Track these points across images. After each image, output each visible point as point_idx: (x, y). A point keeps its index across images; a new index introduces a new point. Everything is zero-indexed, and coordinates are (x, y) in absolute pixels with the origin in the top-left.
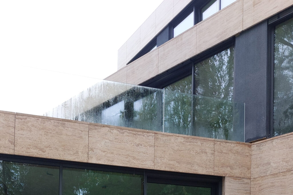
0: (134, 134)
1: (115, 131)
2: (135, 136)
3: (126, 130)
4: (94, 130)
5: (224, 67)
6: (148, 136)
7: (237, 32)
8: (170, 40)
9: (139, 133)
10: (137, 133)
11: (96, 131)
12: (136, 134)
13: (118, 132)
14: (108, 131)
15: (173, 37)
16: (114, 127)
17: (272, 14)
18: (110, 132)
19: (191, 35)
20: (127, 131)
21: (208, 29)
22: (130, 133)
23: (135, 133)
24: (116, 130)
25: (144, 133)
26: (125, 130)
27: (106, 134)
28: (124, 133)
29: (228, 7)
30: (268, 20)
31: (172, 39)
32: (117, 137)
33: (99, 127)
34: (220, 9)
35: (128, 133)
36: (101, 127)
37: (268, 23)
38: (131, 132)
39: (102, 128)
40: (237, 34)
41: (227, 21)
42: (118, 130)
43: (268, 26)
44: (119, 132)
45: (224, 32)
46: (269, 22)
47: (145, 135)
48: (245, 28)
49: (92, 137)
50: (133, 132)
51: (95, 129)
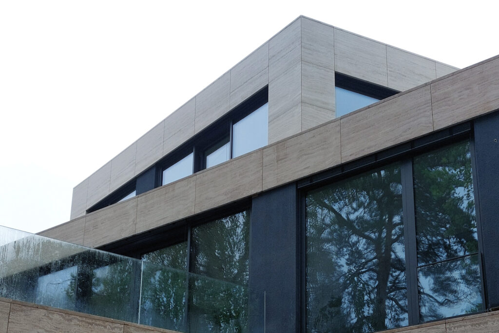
0: (89, 323)
1: (56, 317)
2: (90, 326)
3: (75, 317)
4: (19, 313)
5: (239, 230)
6: (113, 329)
7: (255, 193)
8: (155, 189)
9: (98, 323)
10: (94, 321)
11: (22, 314)
12: (93, 323)
13: (61, 318)
14: (45, 315)
15: (162, 185)
16: (55, 310)
17: (303, 176)
18: (48, 317)
19: (188, 185)
20: (78, 317)
21: (212, 181)
22: (82, 321)
23: (90, 321)
24: (59, 314)
25: (107, 323)
26: (73, 316)
27: (40, 320)
28: (71, 320)
29: (241, 157)
30: (296, 183)
31: (160, 187)
32: (59, 326)
33: (30, 308)
34: (232, 158)
35: (79, 320)
36: (32, 308)
37: (297, 187)
38: (84, 319)
39: (34, 311)
40: (254, 195)
41: (240, 175)
42: (62, 315)
43: (298, 190)
44: (64, 318)
45: (236, 190)
46: (299, 185)
47: (108, 327)
48: (265, 188)
49: (14, 323)
50: (87, 320)
51: (22, 311)
